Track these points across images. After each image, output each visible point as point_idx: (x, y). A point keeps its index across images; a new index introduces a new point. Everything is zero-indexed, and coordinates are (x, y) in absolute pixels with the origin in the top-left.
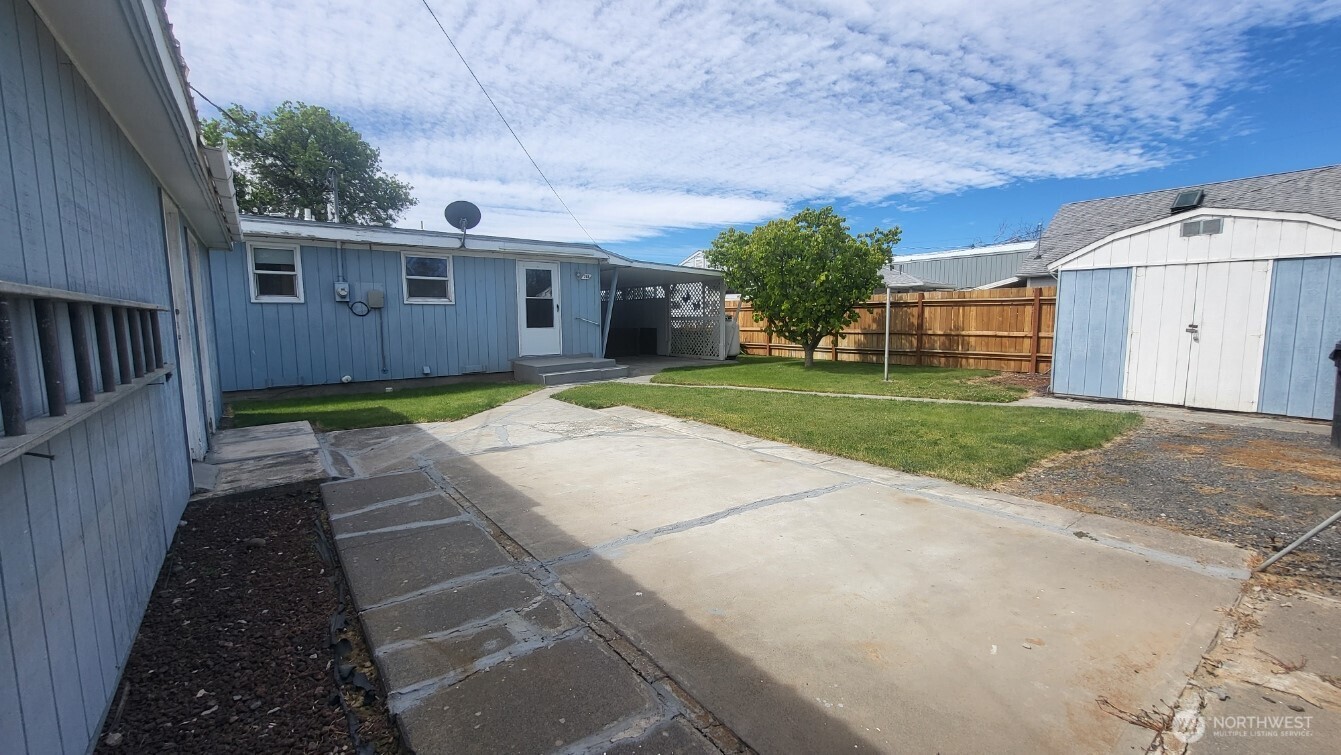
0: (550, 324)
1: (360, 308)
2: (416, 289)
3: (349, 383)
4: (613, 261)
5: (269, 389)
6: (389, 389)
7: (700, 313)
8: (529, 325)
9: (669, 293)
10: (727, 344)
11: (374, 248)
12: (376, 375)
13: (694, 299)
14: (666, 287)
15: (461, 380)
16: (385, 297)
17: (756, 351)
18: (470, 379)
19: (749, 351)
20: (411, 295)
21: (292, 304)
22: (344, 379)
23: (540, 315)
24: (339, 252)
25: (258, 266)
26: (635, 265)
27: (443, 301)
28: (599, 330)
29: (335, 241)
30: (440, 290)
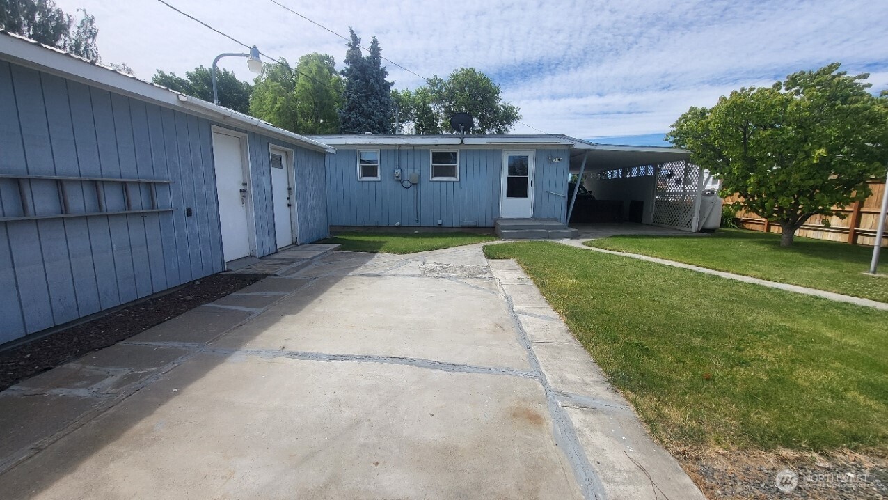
0: (526, 196)
1: (406, 184)
2: (437, 172)
3: (399, 227)
4: (578, 146)
5: (364, 226)
6: (416, 232)
7: (679, 188)
8: (508, 196)
9: (657, 170)
10: (700, 218)
11: (416, 148)
12: (413, 223)
13: (677, 175)
14: (654, 166)
15: (460, 230)
16: (419, 177)
17: (752, 226)
18: (466, 230)
19: (746, 226)
20: (435, 175)
21: (375, 181)
22: (396, 224)
23: (517, 188)
24: (397, 152)
25: (362, 161)
26: (598, 148)
27: (453, 179)
28: (565, 201)
29: (395, 145)
30: (450, 172)
